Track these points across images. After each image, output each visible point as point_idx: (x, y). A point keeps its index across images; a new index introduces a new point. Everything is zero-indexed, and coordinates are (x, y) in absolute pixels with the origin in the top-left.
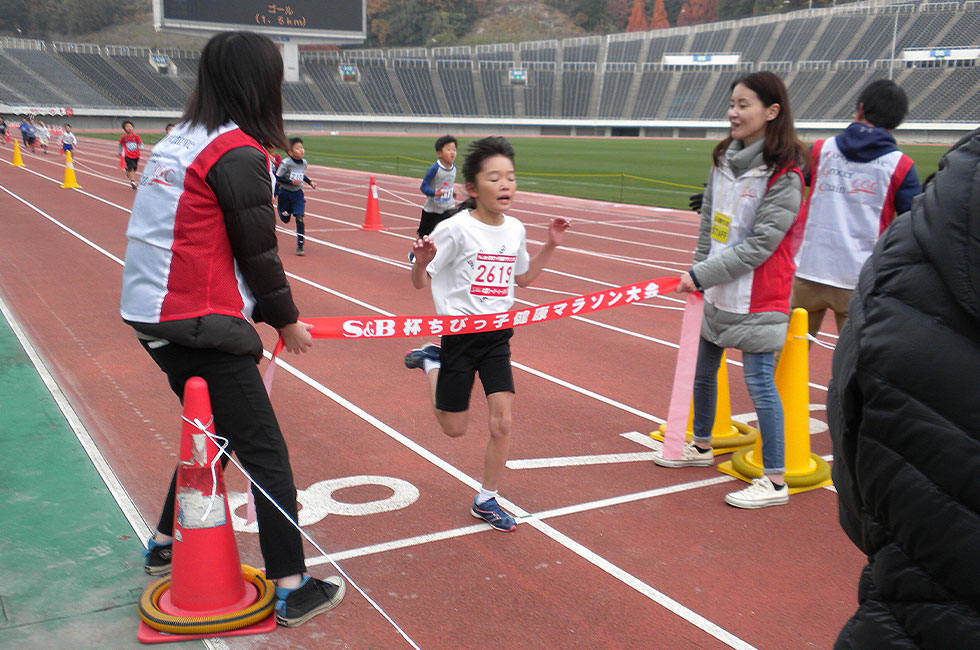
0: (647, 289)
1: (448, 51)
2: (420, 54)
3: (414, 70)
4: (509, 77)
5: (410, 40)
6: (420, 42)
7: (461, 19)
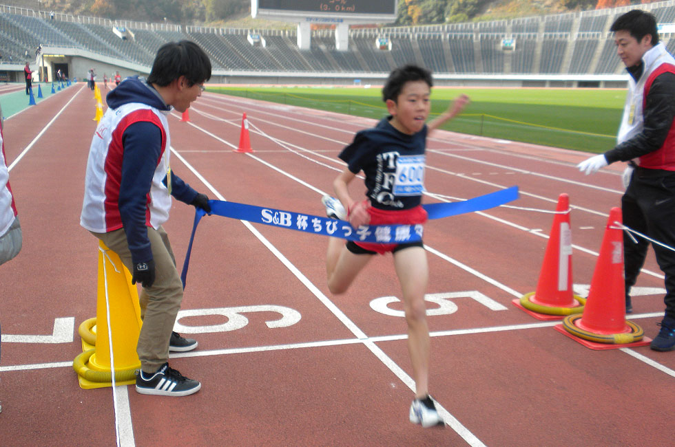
1: (457, 27)
2: (436, 29)
3: (431, 41)
4: (502, 45)
5: (435, 19)
6: (442, 21)
7: (473, 4)
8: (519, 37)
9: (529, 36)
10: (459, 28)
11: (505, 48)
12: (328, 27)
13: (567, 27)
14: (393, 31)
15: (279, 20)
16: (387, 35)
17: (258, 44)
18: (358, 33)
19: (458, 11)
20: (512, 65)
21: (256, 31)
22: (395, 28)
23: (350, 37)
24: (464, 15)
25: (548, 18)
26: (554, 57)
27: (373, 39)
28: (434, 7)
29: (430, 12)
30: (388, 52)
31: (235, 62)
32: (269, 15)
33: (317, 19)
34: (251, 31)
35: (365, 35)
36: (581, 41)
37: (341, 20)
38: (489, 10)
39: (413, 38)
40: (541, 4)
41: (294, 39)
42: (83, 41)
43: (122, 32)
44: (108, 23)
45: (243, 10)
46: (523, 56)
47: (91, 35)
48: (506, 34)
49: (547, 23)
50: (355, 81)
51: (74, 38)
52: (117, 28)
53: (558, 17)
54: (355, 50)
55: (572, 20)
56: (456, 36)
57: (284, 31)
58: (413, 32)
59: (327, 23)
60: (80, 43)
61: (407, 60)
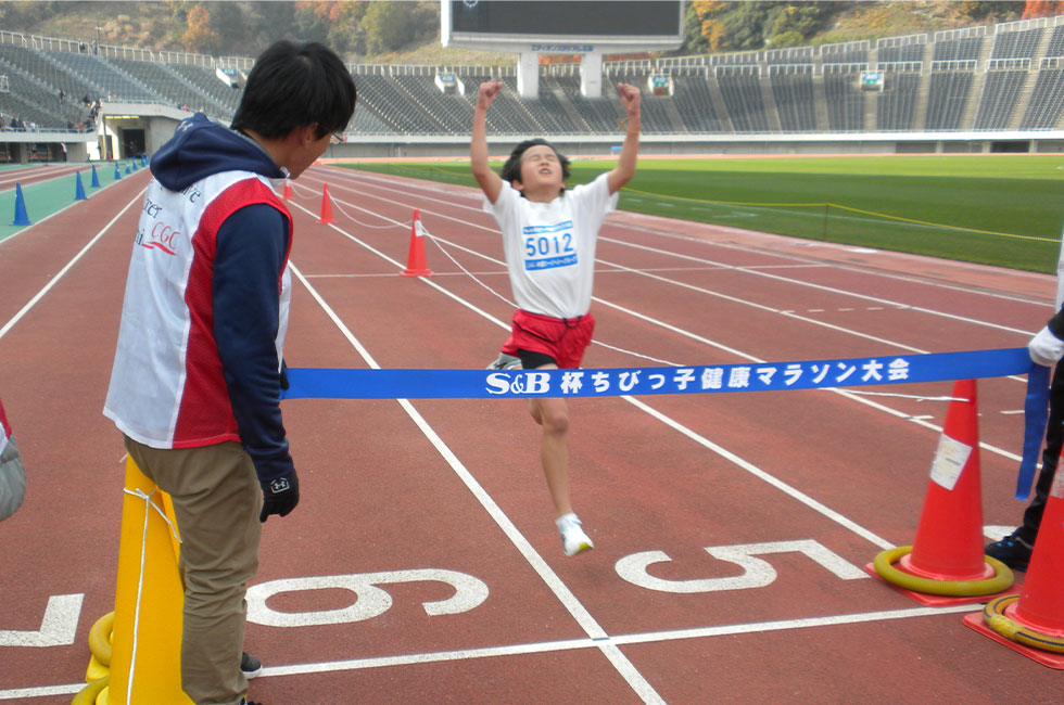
1: (785, 53)
2: (749, 59)
3: (741, 78)
4: (860, 83)
5: (747, 43)
6: (758, 44)
7: (811, 14)
8: (890, 68)
9: (908, 67)
10: (789, 56)
11: (866, 88)
12: (568, 59)
13: (972, 49)
14: (676, 63)
15: (487, 50)
16: (666, 71)
17: (452, 90)
18: (618, 68)
19: (786, 26)
20: (879, 115)
21: (449, 69)
22: (680, 59)
23: (604, 76)
24: (797, 34)
25: (940, 36)
26: (951, 101)
27: (641, 79)
28: (745, 22)
29: (739, 29)
30: (668, 100)
31: (415, 122)
32: (470, 42)
33: (549, 46)
34: (441, 69)
35: (630, 71)
36: (997, 74)
37: (590, 48)
38: (838, 24)
39: (711, 75)
40: (928, 12)
41: (512, 81)
42: (170, 92)
43: (231, 76)
44: (208, 63)
45: (427, 34)
46: (897, 100)
47: (182, 82)
48: (868, 64)
49: (938, 44)
50: (614, 148)
51: (154, 88)
52: (223, 70)
53: (957, 33)
54: (612, 95)
55: (981, 39)
56: (782, 70)
57: (495, 68)
58: (710, 65)
59: (565, 52)
60: (163, 96)
61: (700, 111)
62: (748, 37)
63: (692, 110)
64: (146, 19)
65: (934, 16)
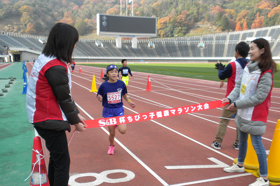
0: (204, 105)
1: (181, 38)
2: (172, 39)
3: (171, 44)
4: (199, 46)
5: (170, 36)
6: (173, 36)
7: (185, 29)
8: (206, 42)
9: (210, 42)
10: (182, 39)
11: (200, 47)
12: (128, 39)
13: (224, 38)
14: (155, 40)
15: (109, 36)
16: (153, 42)
17: (100, 46)
18: (141, 41)
19: (179, 32)
20: (204, 54)
21: (99, 41)
23: (138, 43)
24: (182, 34)
25: (217, 35)
26: (220, 50)
27: (147, 44)
28: (169, 31)
29: (168, 33)
30: (153, 49)
31: (91, 53)
32: (104, 34)
33: (124, 35)
34: (97, 40)
35: (144, 42)
36: (230, 44)
37: (134, 36)
38: (191, 32)
39: (163, 43)
40: (212, 29)
41: (115, 44)
42: (27, 45)
43: (43, 41)
44: (37, 38)
45: (90, 32)
46: (208, 50)
47: (30, 42)
48: (200, 41)
49: (216, 37)
50: (141, 60)
51: (23, 44)
52: (41, 40)
53: (220, 35)
54: (140, 48)
55: (226, 36)
56: (180, 42)
57: (111, 41)
58: (163, 41)
59: (128, 37)
60: (25, 46)
61: (161, 52)
62: (170, 34)
63: (159, 51)
64: (16, 26)
65: (213, 30)
